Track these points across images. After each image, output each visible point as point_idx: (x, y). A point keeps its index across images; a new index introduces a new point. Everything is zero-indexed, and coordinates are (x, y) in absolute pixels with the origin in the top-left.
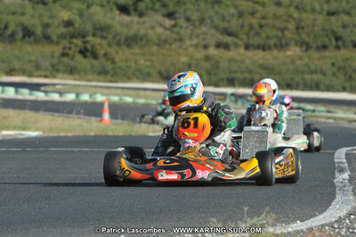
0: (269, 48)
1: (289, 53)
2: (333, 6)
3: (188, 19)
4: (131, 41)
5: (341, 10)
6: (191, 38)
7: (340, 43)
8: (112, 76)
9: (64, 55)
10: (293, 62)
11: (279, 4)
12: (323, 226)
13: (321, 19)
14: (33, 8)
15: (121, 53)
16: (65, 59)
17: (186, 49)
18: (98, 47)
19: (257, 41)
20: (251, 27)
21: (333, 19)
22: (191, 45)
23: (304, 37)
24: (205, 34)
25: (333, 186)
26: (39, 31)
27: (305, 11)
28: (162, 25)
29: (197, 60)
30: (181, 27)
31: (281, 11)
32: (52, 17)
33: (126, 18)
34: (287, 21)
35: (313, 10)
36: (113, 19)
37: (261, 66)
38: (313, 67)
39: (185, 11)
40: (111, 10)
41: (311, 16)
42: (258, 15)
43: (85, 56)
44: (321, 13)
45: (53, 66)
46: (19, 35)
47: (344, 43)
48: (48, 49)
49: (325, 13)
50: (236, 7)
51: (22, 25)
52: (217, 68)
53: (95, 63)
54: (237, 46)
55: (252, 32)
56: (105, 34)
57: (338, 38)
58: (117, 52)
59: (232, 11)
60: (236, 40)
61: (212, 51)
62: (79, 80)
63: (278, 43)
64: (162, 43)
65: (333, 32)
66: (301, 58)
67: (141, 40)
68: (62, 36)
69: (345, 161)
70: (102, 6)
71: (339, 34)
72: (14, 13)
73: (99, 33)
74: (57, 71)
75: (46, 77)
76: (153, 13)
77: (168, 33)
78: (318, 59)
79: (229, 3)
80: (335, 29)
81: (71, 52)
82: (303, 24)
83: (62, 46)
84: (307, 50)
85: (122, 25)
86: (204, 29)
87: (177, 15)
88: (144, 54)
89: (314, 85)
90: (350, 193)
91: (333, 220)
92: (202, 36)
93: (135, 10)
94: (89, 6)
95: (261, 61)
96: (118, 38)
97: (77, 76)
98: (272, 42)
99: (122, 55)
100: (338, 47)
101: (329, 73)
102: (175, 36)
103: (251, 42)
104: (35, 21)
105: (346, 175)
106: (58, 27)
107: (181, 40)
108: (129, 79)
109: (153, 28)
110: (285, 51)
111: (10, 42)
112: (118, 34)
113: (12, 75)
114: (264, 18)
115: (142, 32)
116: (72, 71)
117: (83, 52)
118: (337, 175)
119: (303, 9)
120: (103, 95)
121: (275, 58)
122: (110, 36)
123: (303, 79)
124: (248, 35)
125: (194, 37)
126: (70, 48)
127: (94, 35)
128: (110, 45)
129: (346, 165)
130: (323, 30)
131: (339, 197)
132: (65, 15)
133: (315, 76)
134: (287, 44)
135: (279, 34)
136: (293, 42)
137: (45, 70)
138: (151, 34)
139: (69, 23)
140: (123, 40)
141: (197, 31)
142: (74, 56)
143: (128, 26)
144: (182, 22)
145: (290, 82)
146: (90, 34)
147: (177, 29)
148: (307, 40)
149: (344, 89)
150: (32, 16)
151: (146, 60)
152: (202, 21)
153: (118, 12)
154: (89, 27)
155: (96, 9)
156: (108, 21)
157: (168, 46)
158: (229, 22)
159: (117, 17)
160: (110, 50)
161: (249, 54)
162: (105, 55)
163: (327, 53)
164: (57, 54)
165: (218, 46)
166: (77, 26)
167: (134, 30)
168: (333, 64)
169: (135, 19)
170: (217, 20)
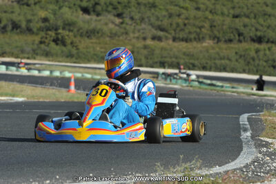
0: (191, 40)
1: (204, 44)
2: (237, 11)
3: (132, 18)
4: (90, 33)
5: (242, 14)
6: (134, 32)
7: (241, 38)
8: (76, 59)
9: (41, 42)
10: (207, 51)
11: (198, 9)
12: (235, 170)
13: (228, 20)
14: (20, 8)
15: (83, 42)
16: (42, 46)
17: (130, 40)
18: (66, 37)
19: (181, 35)
20: (178, 25)
21: (237, 20)
22: (134, 38)
23: (216, 33)
24: (144, 29)
25: (240, 141)
26: (24, 25)
27: (217, 14)
28: (113, 23)
29: (138, 48)
30: (127, 24)
31: (199, 14)
32: (33, 15)
33: (87, 17)
34: (204, 21)
35: (223, 14)
36: (78, 17)
37: (184, 54)
38: (222, 54)
39: (130, 12)
40: (76, 10)
41: (221, 18)
42: (183, 16)
43: (57, 44)
44: (228, 16)
45: (34, 51)
46: (10, 27)
47: (244, 38)
48: (30, 38)
49: (231, 16)
50: (167, 10)
51: (12, 20)
52: (153, 54)
53: (64, 49)
54: (167, 38)
55: (178, 29)
56: (72, 28)
57: (240, 34)
58: (80, 42)
59: (164, 13)
60: (167, 34)
61: (149, 42)
62: (52, 61)
63: (197, 37)
64: (113, 35)
65: (237, 29)
66: (213, 48)
67: (98, 33)
68: (41, 29)
69: (247, 123)
70: (70, 7)
71: (241, 31)
72: (5, 12)
73: (67, 27)
74: (37, 54)
75: (28, 58)
76: (107, 14)
77: (117, 28)
78: (226, 49)
79: (162, 7)
80: (239, 28)
81: (47, 41)
82: (215, 24)
83: (40, 36)
84: (217, 42)
85: (84, 22)
86: (143, 26)
87: (124, 15)
88: (100, 43)
89: (222, 68)
90: (253, 146)
91: (242, 166)
92: (142, 31)
93: (94, 11)
94: (60, 8)
95: (184, 50)
96: (81, 31)
97: (51, 59)
98: (192, 36)
99: (84, 44)
100: (240, 41)
101: (234, 59)
102: (122, 30)
103: (177, 36)
104: (22, 18)
105: (249, 134)
106: (37, 22)
107: (127, 33)
108: (89, 61)
109: (106, 24)
110: (202, 43)
111: (3, 33)
112: (81, 28)
113: (4, 57)
114: (187, 19)
115: (99, 27)
116: (47, 55)
117: (56, 41)
118: (242, 133)
119: (215, 13)
120: (70, 72)
121: (195, 48)
122: (75, 30)
123: (215, 63)
124: (175, 30)
125: (136, 32)
126: (46, 38)
127: (64, 29)
128: (75, 37)
129: (249, 126)
130: (230, 28)
131: (245, 149)
132: (43, 14)
133: (223, 61)
134: (203, 38)
135: (198, 30)
136: (208, 37)
137: (28, 53)
138: (105, 29)
139: (45, 20)
140: (85, 33)
141: (139, 27)
142: (49, 44)
143: (88, 22)
144: (127, 20)
145: (205, 65)
146: (61, 28)
147: (124, 25)
148: (218, 35)
149: (244, 71)
150: (19, 14)
151: (101, 48)
152: (142, 20)
153: (81, 12)
154: (60, 23)
155: (65, 10)
156: (74, 19)
157: (117, 38)
158: (162, 21)
159: (81, 16)
160: (75, 40)
161: (176, 44)
162: (72, 43)
163: (232, 45)
164: (37, 42)
165: (154, 38)
166: (51, 22)
167: (93, 25)
168: (236, 53)
169: (94, 17)
170: (153, 20)
